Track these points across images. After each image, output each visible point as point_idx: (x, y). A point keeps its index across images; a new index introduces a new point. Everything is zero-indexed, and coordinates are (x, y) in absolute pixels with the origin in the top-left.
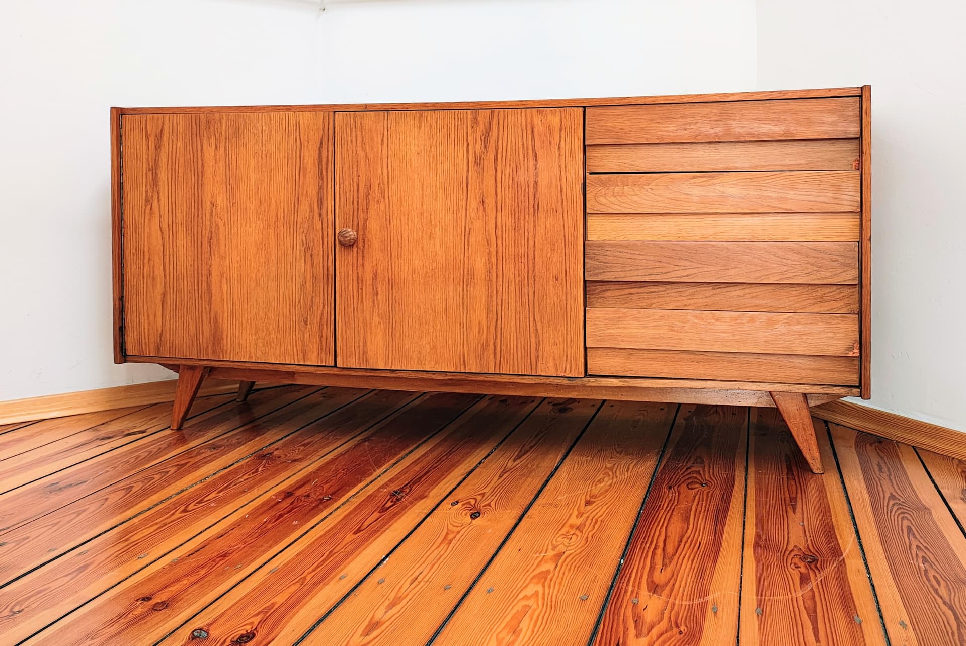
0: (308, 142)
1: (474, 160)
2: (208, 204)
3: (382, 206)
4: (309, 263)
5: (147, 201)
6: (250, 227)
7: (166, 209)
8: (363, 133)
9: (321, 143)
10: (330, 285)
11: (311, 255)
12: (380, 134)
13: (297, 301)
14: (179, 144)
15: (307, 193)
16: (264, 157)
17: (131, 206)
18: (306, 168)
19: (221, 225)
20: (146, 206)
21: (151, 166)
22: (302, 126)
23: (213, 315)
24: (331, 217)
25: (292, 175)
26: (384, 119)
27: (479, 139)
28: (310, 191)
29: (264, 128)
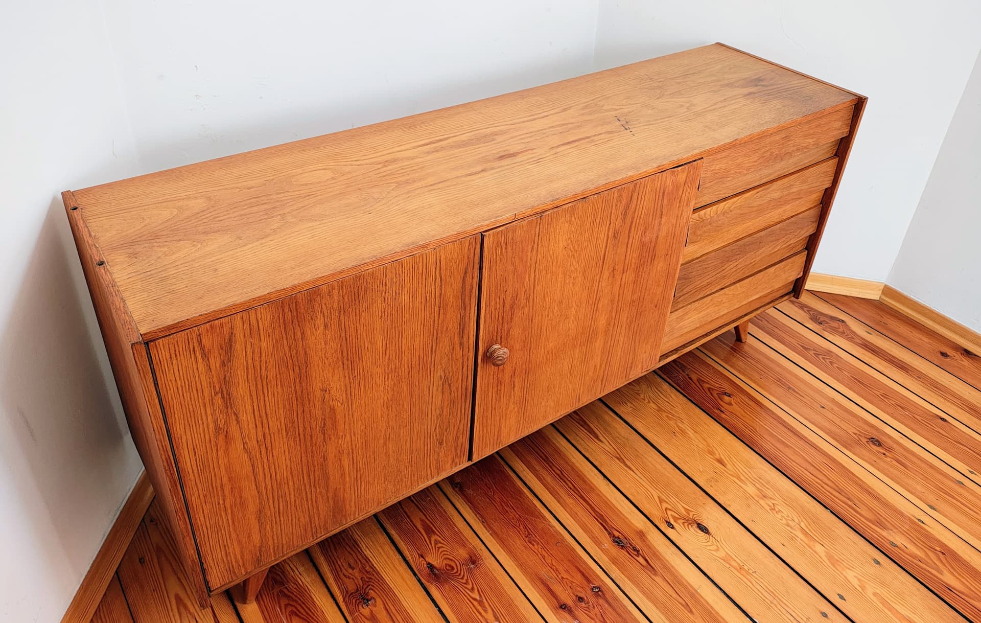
0: (450, 277)
1: (613, 234)
2: (318, 393)
3: (526, 309)
4: (447, 394)
5: (218, 430)
6: (377, 391)
7: (252, 425)
8: (514, 247)
9: (466, 272)
10: (468, 401)
11: (450, 385)
12: (531, 242)
13: (433, 430)
14: (264, 345)
15: (447, 329)
16: (394, 312)
17: (191, 447)
18: (447, 305)
19: (337, 405)
20: (217, 437)
21: (218, 389)
22: (443, 263)
23: (330, 495)
24: (472, 340)
25: (430, 318)
26: (536, 225)
27: (620, 214)
28: (450, 326)
29: (394, 280)
